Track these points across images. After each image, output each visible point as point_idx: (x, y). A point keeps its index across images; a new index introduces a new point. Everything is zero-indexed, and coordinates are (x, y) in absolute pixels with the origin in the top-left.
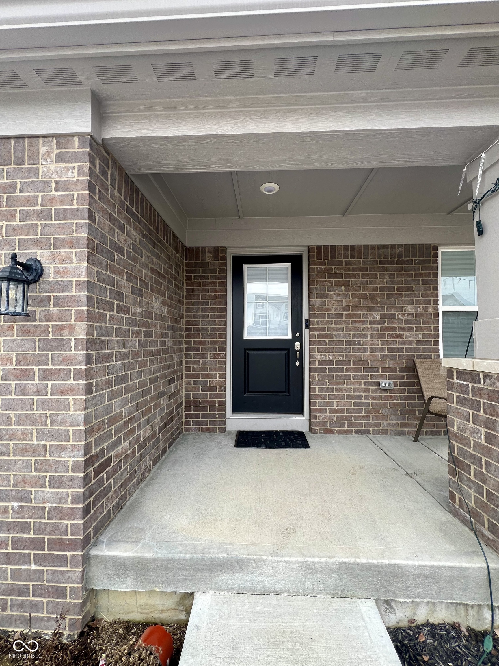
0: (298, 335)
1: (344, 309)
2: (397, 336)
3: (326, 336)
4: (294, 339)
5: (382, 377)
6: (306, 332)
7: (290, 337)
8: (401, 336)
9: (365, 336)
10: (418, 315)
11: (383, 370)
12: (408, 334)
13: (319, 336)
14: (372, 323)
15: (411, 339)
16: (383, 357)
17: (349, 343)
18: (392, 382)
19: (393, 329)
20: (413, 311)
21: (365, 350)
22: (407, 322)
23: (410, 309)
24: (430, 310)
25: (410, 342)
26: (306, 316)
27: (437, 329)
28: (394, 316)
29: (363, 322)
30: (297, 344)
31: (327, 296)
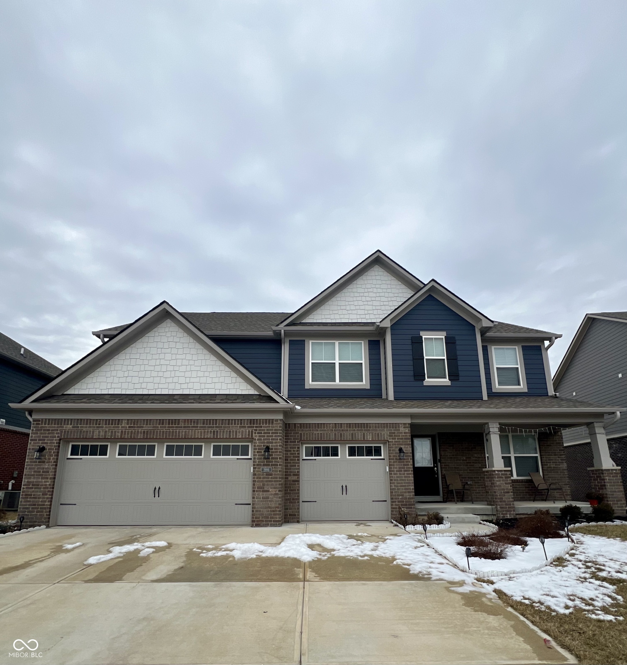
0: (435, 465)
1: (453, 455)
2: (472, 465)
3: (447, 465)
4: (434, 467)
5: (468, 480)
6: (439, 464)
7: (432, 466)
8: (473, 465)
9: (461, 465)
10: (479, 458)
11: (468, 478)
12: (476, 464)
13: (445, 465)
14: (463, 460)
15: (477, 466)
16: (468, 473)
17: (455, 468)
18: (472, 482)
19: (470, 463)
20: (477, 456)
21: (461, 470)
22: (475, 460)
23: (476, 455)
24: (483, 456)
25: (477, 467)
26: (438, 458)
27: (486, 463)
28: (470, 458)
29: (460, 460)
30: (436, 468)
31: (446, 451)
